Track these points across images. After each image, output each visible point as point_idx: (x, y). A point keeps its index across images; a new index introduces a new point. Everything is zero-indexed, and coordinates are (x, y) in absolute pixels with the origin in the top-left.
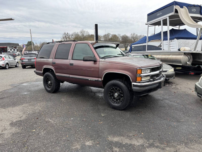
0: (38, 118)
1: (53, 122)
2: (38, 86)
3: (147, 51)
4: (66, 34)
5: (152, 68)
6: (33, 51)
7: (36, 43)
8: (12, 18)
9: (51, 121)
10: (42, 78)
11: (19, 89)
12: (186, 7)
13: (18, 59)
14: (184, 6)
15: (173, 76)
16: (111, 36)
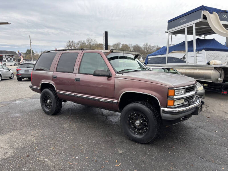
0: (28, 156)
1: (50, 162)
2: (34, 104)
3: (167, 64)
4: (71, 42)
5: (187, 88)
6: (32, 60)
7: (36, 52)
8: (8, 22)
9: (47, 161)
10: (39, 95)
11: (10, 108)
12: (217, 12)
13: (13, 69)
14: (213, 12)
15: (202, 96)
16: (121, 45)
